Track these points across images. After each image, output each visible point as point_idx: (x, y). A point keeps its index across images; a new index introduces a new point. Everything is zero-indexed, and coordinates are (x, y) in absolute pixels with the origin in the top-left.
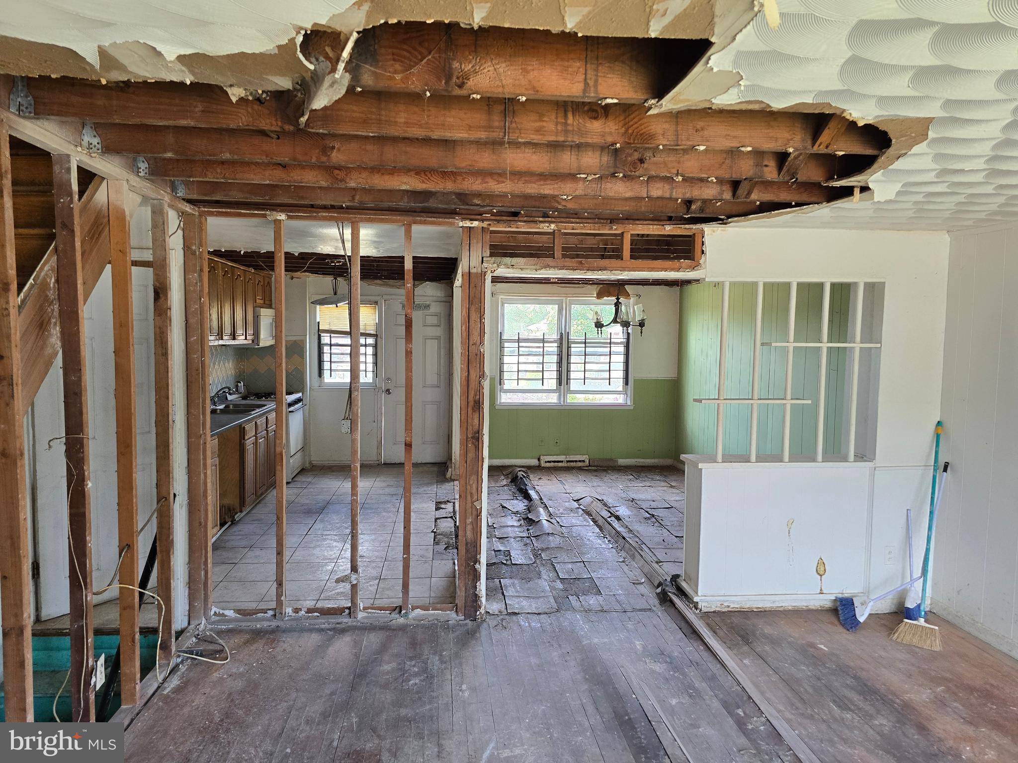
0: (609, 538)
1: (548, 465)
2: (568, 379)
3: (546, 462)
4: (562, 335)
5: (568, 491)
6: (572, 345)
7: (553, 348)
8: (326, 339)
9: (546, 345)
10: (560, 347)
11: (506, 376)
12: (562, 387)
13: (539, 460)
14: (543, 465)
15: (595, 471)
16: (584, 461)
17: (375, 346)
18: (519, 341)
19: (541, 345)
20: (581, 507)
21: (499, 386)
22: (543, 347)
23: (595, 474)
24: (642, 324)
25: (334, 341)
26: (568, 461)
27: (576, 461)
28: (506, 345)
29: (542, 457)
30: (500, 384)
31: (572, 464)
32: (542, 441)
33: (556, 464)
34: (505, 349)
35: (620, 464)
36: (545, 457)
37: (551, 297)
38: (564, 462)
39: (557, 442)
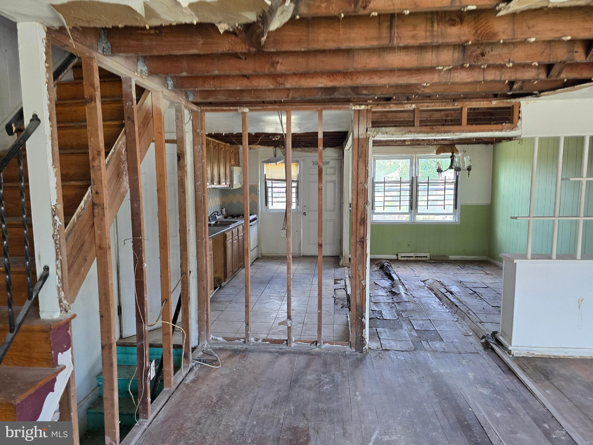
0: (446, 306)
1: (403, 259)
2: (417, 206)
3: (402, 257)
4: (412, 178)
5: (417, 275)
6: (420, 185)
7: (407, 186)
8: (269, 184)
9: (402, 184)
10: (412, 186)
11: (376, 204)
12: (413, 211)
13: (397, 255)
14: (400, 258)
15: (434, 263)
16: (426, 257)
17: (297, 187)
19: (399, 185)
20: (426, 285)
21: (372, 211)
22: (400, 186)
23: (434, 265)
24: (469, 169)
25: (274, 185)
26: (416, 257)
27: (421, 257)
28: (376, 185)
29: (399, 254)
30: (372, 209)
31: (419, 259)
32: (399, 244)
33: (408, 258)
34: (376, 188)
35: (450, 259)
36: (401, 254)
37: (406, 154)
38: (413, 257)
39: (409, 245)
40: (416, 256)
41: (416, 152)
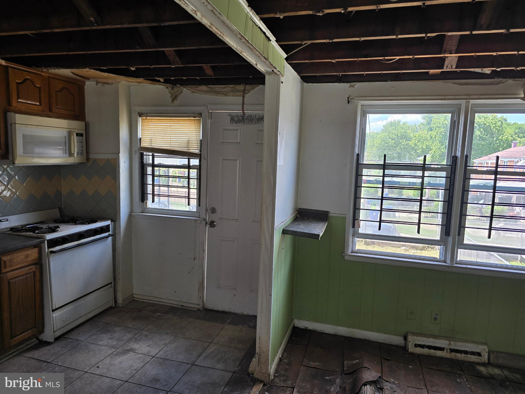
1: (419, 350)
2: (461, 227)
3: (416, 346)
4: (454, 159)
6: (472, 176)
8: (148, 159)
9: (427, 173)
10: (451, 179)
11: (362, 215)
12: (450, 239)
13: (405, 338)
14: (411, 349)
16: (479, 354)
17: (199, 168)
18: (384, 167)
19: (419, 173)
21: (351, 230)
22: (423, 177)
25: (157, 161)
26: (452, 351)
27: (466, 352)
28: (365, 171)
29: (410, 338)
30: (354, 227)
31: (460, 356)
32: (412, 313)
33: (432, 351)
34: (364, 178)
36: (415, 338)
37: (441, 99)
38: (445, 351)
39: (435, 319)
40: (452, 347)
41: (469, 96)
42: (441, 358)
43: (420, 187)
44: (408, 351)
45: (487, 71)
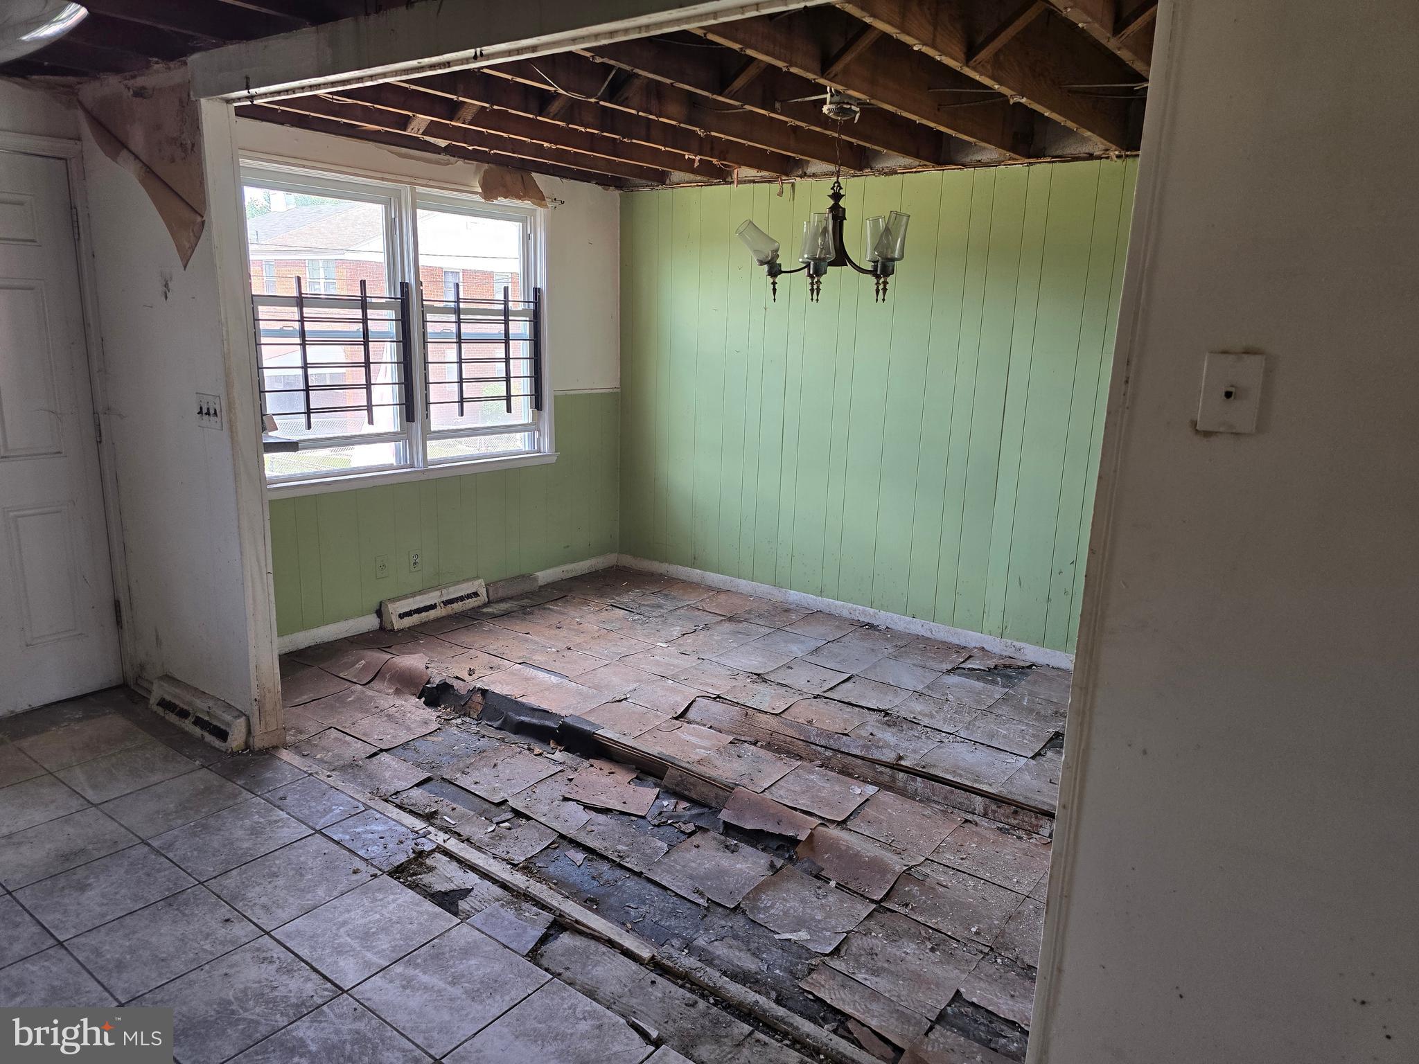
1: (408, 622)
2: (426, 404)
3: (402, 616)
4: (404, 286)
6: (430, 317)
9: (369, 313)
10: (403, 322)
11: (271, 403)
12: (414, 424)
13: (379, 613)
14: (398, 624)
16: (476, 594)
18: (300, 301)
19: (359, 314)
22: (365, 320)
23: (544, 622)
26: (447, 603)
27: (462, 599)
28: (262, 311)
29: (386, 607)
30: (264, 429)
31: (457, 607)
32: (383, 567)
33: (424, 614)
34: (262, 325)
35: (541, 583)
36: (398, 604)
37: (383, 179)
38: (439, 608)
39: (415, 563)
40: (444, 599)
41: (414, 179)
42: (438, 620)
43: (362, 339)
44: (393, 630)
45: (443, 143)
